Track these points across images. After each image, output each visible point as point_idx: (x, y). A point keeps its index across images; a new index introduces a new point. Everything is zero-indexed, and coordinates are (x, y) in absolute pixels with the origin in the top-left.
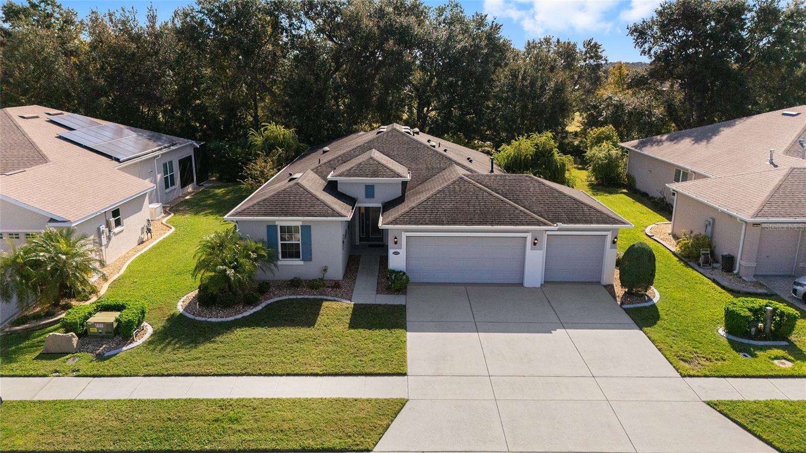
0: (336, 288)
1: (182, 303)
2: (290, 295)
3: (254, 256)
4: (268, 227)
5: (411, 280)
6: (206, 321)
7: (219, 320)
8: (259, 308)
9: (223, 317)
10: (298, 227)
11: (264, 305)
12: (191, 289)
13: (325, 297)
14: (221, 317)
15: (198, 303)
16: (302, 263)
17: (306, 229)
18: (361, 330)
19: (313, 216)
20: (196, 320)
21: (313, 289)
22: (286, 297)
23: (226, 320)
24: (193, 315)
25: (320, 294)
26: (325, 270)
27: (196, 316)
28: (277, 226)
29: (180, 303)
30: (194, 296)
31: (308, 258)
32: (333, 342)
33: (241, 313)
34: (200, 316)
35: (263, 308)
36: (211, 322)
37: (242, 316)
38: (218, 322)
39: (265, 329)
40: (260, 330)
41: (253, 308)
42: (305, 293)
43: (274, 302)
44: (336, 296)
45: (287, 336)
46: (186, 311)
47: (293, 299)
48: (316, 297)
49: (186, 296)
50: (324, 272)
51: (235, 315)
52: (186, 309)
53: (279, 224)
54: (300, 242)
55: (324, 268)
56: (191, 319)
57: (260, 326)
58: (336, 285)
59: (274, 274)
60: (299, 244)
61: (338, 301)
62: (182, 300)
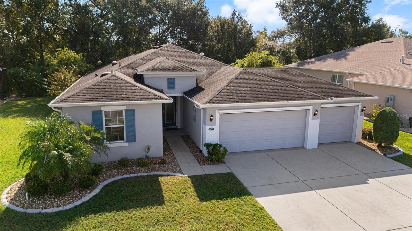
0: (163, 163)
1: (6, 196)
2: (123, 175)
3: (88, 138)
4: (93, 112)
5: (229, 151)
6: (40, 213)
7: (56, 209)
8: (97, 191)
9: (60, 206)
10: (122, 111)
11: (100, 187)
12: (14, 179)
13: (158, 173)
14: (57, 207)
15: (27, 194)
16: (126, 144)
17: (130, 113)
18: (214, 202)
19: (138, 100)
20: (28, 213)
21: (143, 166)
22: (120, 177)
23: (65, 209)
24: (23, 207)
25: (152, 171)
26: (149, 149)
27: (27, 209)
28: (102, 111)
29: (4, 196)
30: (19, 186)
31: (132, 139)
32: (195, 218)
33: (80, 199)
34: (31, 208)
35: (101, 190)
36: (47, 214)
37: (82, 202)
38: (56, 212)
39: (114, 214)
40: (109, 216)
41: (90, 192)
42: (136, 171)
43: (110, 183)
44: (167, 171)
45: (142, 219)
46: (14, 204)
47: (127, 178)
48: (149, 174)
49: (9, 188)
50: (147, 151)
51: (74, 201)
52: (12, 201)
53: (104, 109)
54: (124, 125)
55: (147, 147)
56: (21, 212)
57: (107, 211)
58: (162, 162)
59: (107, 155)
60: (123, 127)
61: (172, 176)
62: (6, 191)
